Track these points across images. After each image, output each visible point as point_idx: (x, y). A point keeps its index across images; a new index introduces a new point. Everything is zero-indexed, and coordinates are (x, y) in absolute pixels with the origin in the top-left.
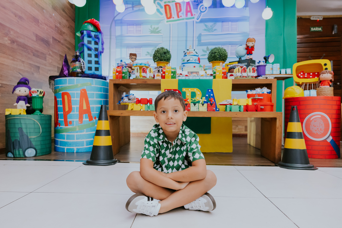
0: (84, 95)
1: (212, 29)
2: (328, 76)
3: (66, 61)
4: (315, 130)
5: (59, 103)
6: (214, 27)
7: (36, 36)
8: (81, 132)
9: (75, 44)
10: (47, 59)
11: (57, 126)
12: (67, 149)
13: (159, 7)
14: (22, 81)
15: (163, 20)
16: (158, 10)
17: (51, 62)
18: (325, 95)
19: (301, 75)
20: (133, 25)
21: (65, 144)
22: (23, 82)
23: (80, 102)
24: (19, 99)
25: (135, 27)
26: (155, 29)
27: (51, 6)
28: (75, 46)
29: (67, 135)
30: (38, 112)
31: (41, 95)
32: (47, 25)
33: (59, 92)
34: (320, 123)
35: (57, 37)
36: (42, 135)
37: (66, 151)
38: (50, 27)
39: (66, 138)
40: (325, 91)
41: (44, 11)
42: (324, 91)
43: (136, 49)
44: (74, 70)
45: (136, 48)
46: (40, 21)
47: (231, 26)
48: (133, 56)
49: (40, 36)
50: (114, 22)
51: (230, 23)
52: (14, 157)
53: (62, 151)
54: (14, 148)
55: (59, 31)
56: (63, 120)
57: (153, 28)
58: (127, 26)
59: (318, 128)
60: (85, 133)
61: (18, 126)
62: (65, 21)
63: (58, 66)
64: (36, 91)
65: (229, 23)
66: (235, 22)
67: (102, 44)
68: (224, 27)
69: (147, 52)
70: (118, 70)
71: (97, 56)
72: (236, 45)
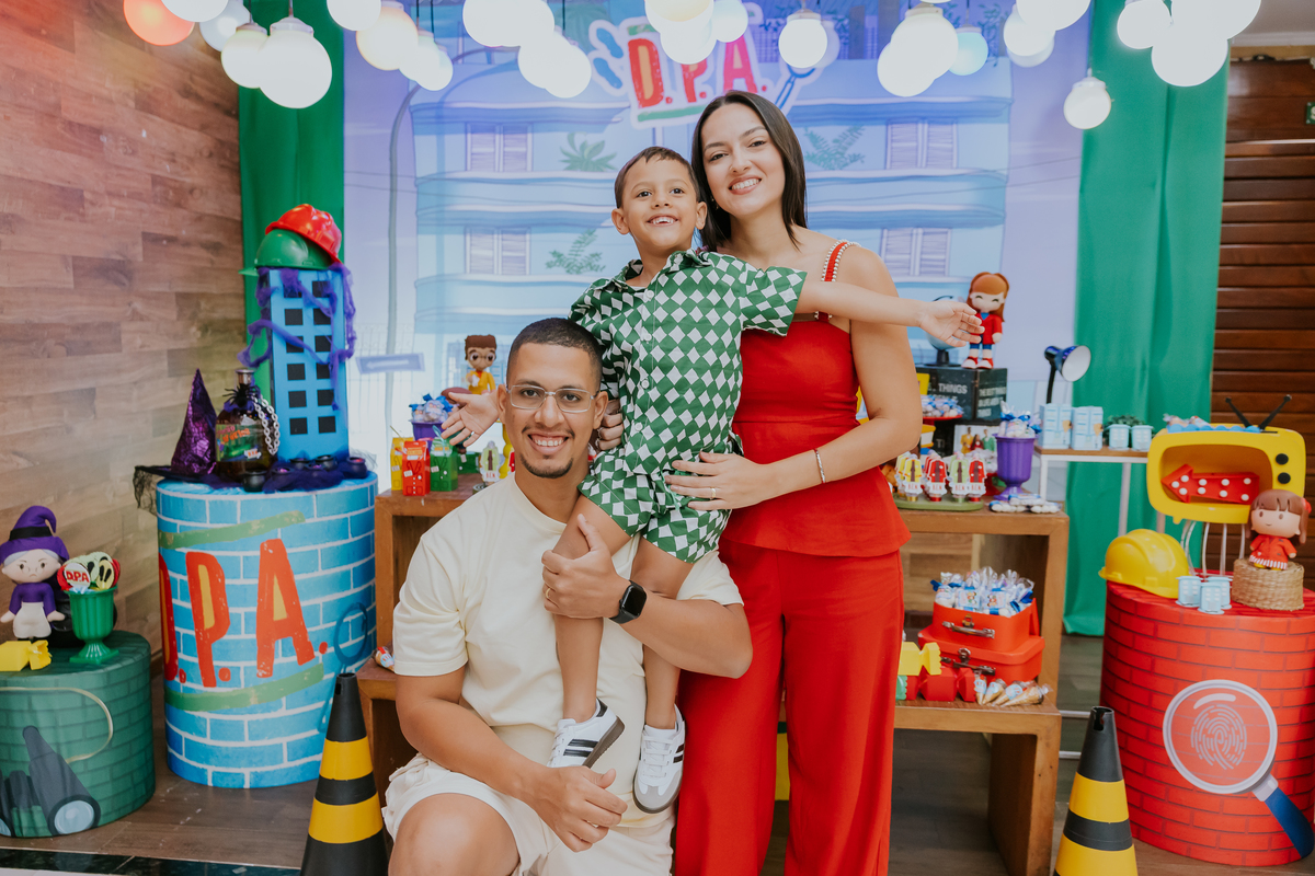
0: (275, 562)
1: (842, 154)
2: (1283, 522)
3: (200, 399)
4: (1210, 751)
5: (178, 590)
6: (850, 144)
7: (75, 268)
8: (268, 710)
9: (242, 216)
10: (125, 338)
11: (173, 678)
12: (214, 773)
13: (603, 52)
14: (29, 523)
15: (622, 109)
16: (601, 67)
17: (142, 347)
18: (1266, 599)
19: (1182, 484)
20: (491, 130)
21: (206, 754)
22: (31, 528)
23: (261, 594)
24: (22, 593)
25: (499, 138)
26: (586, 153)
27: (132, 104)
28: (241, 223)
29: (215, 723)
30: (95, 652)
31: (105, 586)
32: (119, 196)
33: (178, 550)
34: (1231, 726)
35: (164, 222)
36: (114, 744)
37: (210, 784)
38: (135, 196)
39: (212, 734)
40: (1268, 587)
41: (104, 139)
42: (1262, 586)
43: (505, 236)
44: (234, 453)
45: (503, 233)
46: (87, 195)
47: (929, 141)
48: (479, 350)
49: (90, 259)
50: (407, 114)
51: (923, 128)
52: (14, 836)
53: (196, 779)
54: (11, 805)
55: (171, 193)
56: (196, 660)
57: (578, 145)
58: (466, 133)
59: (1221, 742)
60: (283, 712)
61: (21, 721)
62: (196, 133)
63: (172, 347)
64: (84, 574)
65: (920, 126)
66: (945, 123)
67: (349, 315)
68: (895, 145)
69: (554, 253)
70: (413, 457)
71: (324, 371)
72: (945, 230)
